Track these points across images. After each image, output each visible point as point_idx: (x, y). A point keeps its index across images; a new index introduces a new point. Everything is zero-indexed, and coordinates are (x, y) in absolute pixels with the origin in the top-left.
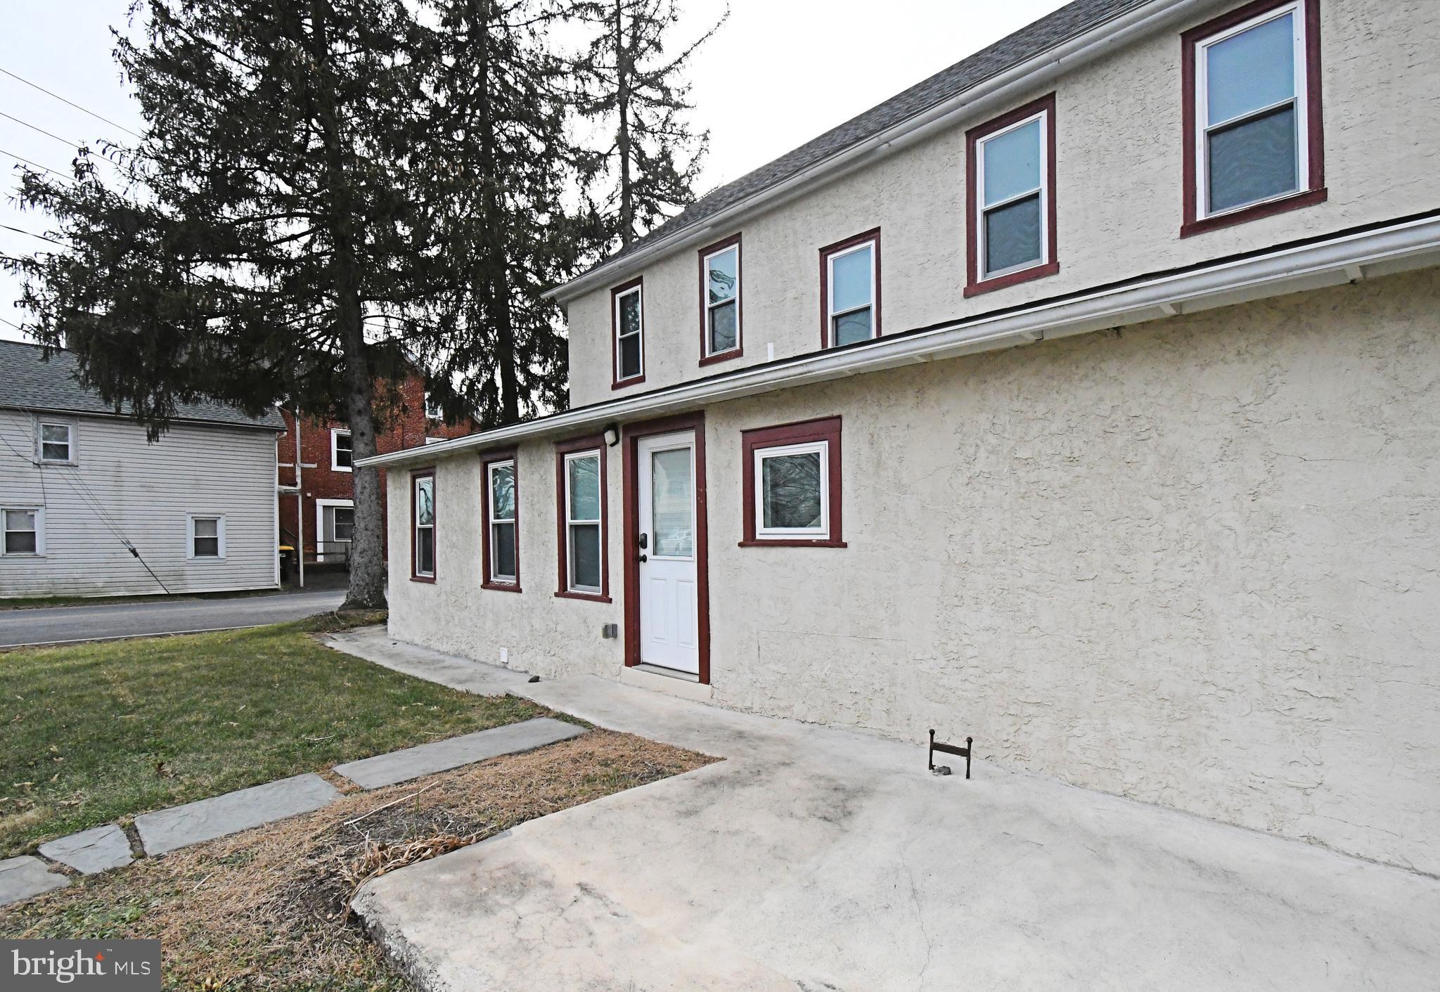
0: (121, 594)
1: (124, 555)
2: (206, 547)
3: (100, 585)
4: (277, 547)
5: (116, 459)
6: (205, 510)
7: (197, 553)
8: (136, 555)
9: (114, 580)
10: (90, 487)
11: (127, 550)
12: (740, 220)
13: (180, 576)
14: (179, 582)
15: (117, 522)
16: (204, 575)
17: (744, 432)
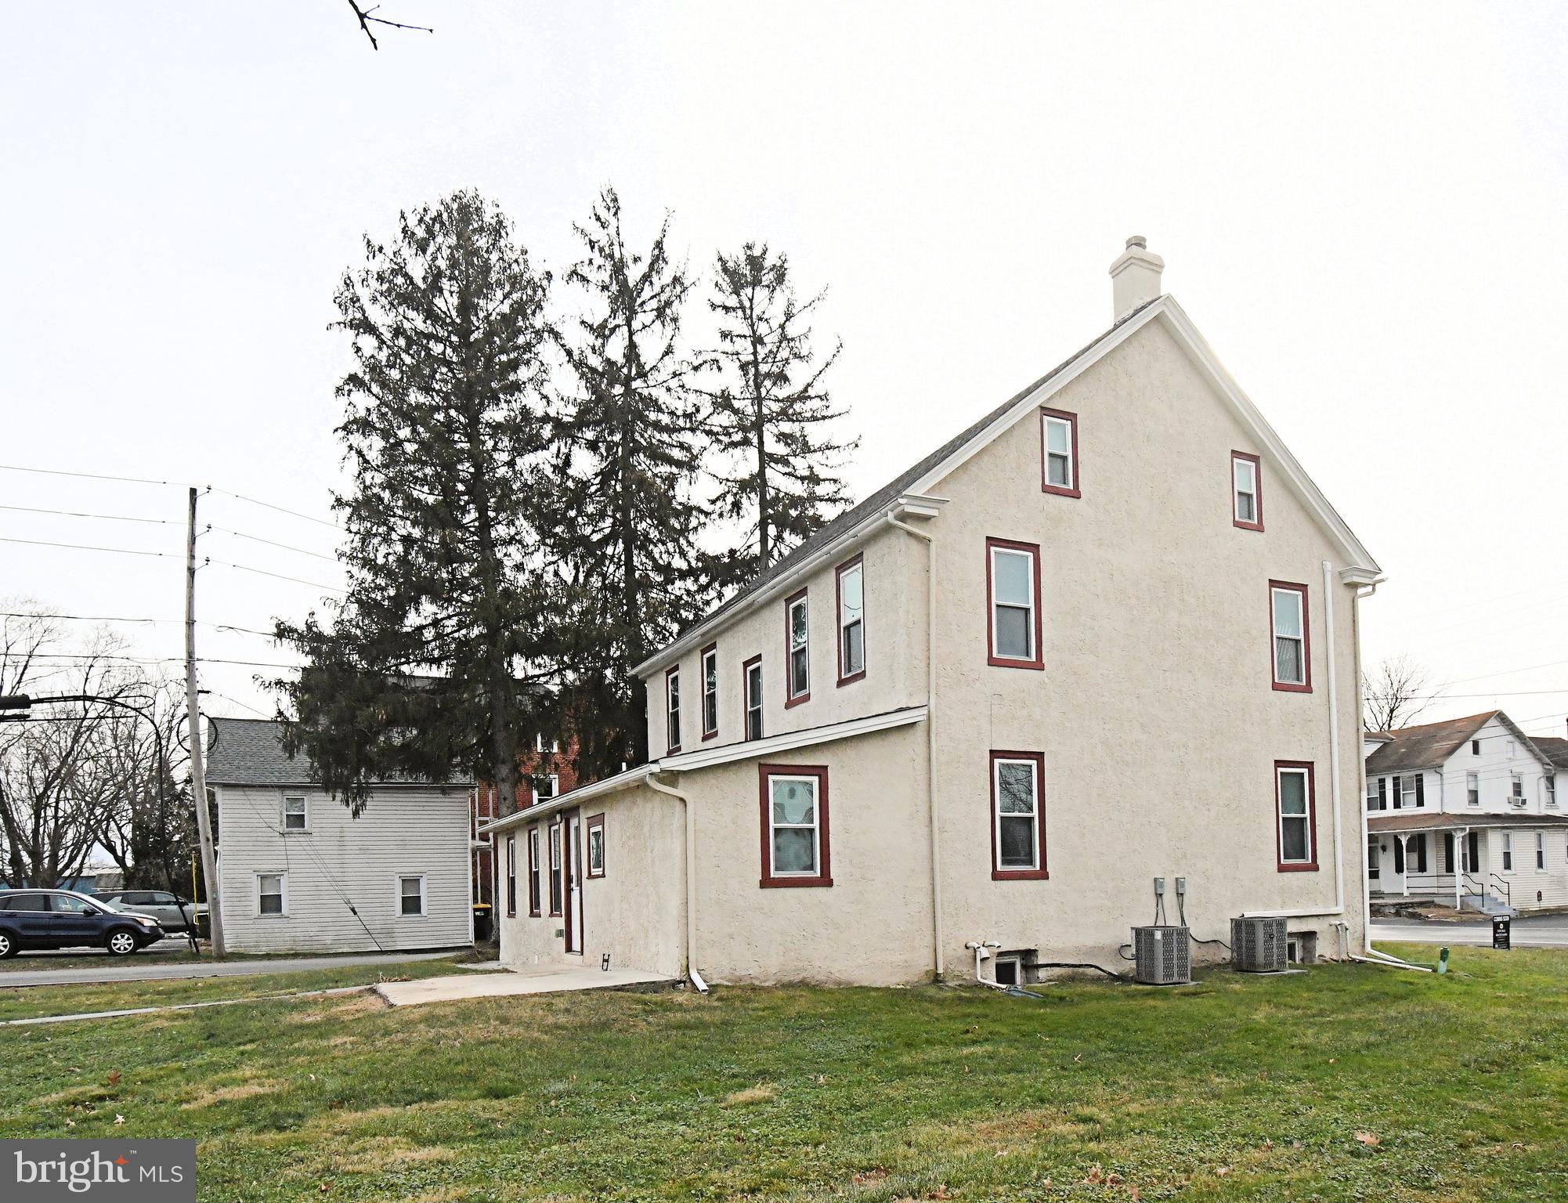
0: (345, 950)
1: (346, 914)
2: (411, 905)
3: (329, 942)
4: (471, 906)
5: (339, 825)
6: (410, 870)
7: (404, 912)
8: (355, 913)
9: (340, 937)
10: (320, 852)
11: (349, 910)
12: (714, 632)
13: (390, 933)
14: (389, 940)
15: (340, 883)
16: (411, 933)
17: (588, 818)
